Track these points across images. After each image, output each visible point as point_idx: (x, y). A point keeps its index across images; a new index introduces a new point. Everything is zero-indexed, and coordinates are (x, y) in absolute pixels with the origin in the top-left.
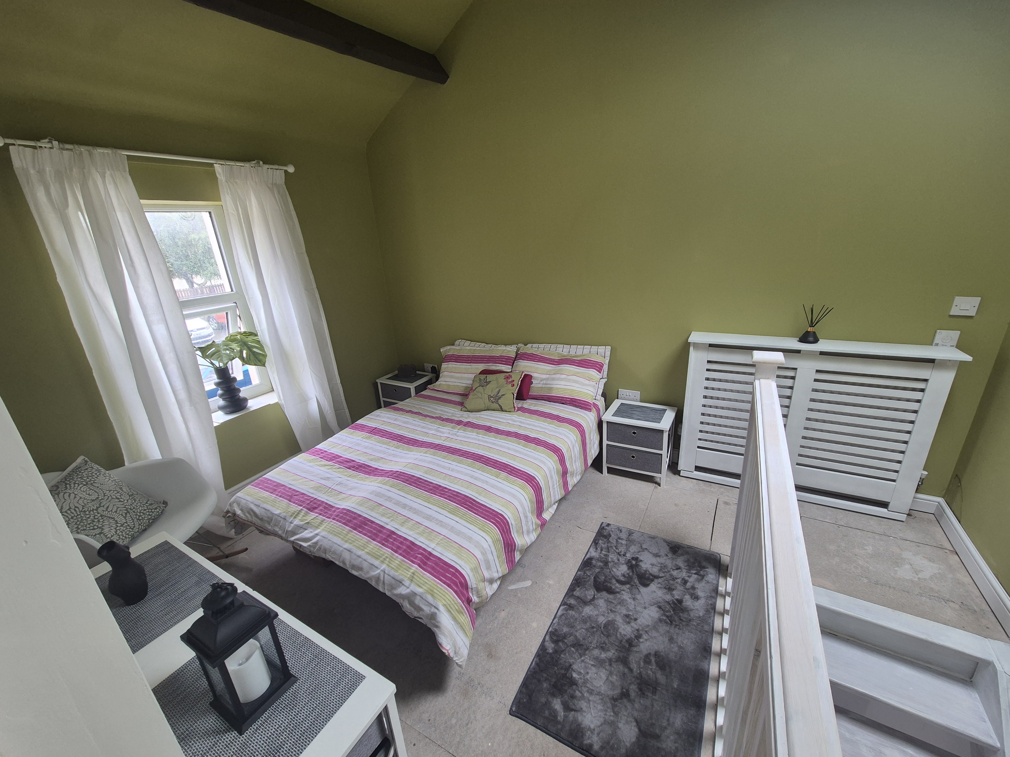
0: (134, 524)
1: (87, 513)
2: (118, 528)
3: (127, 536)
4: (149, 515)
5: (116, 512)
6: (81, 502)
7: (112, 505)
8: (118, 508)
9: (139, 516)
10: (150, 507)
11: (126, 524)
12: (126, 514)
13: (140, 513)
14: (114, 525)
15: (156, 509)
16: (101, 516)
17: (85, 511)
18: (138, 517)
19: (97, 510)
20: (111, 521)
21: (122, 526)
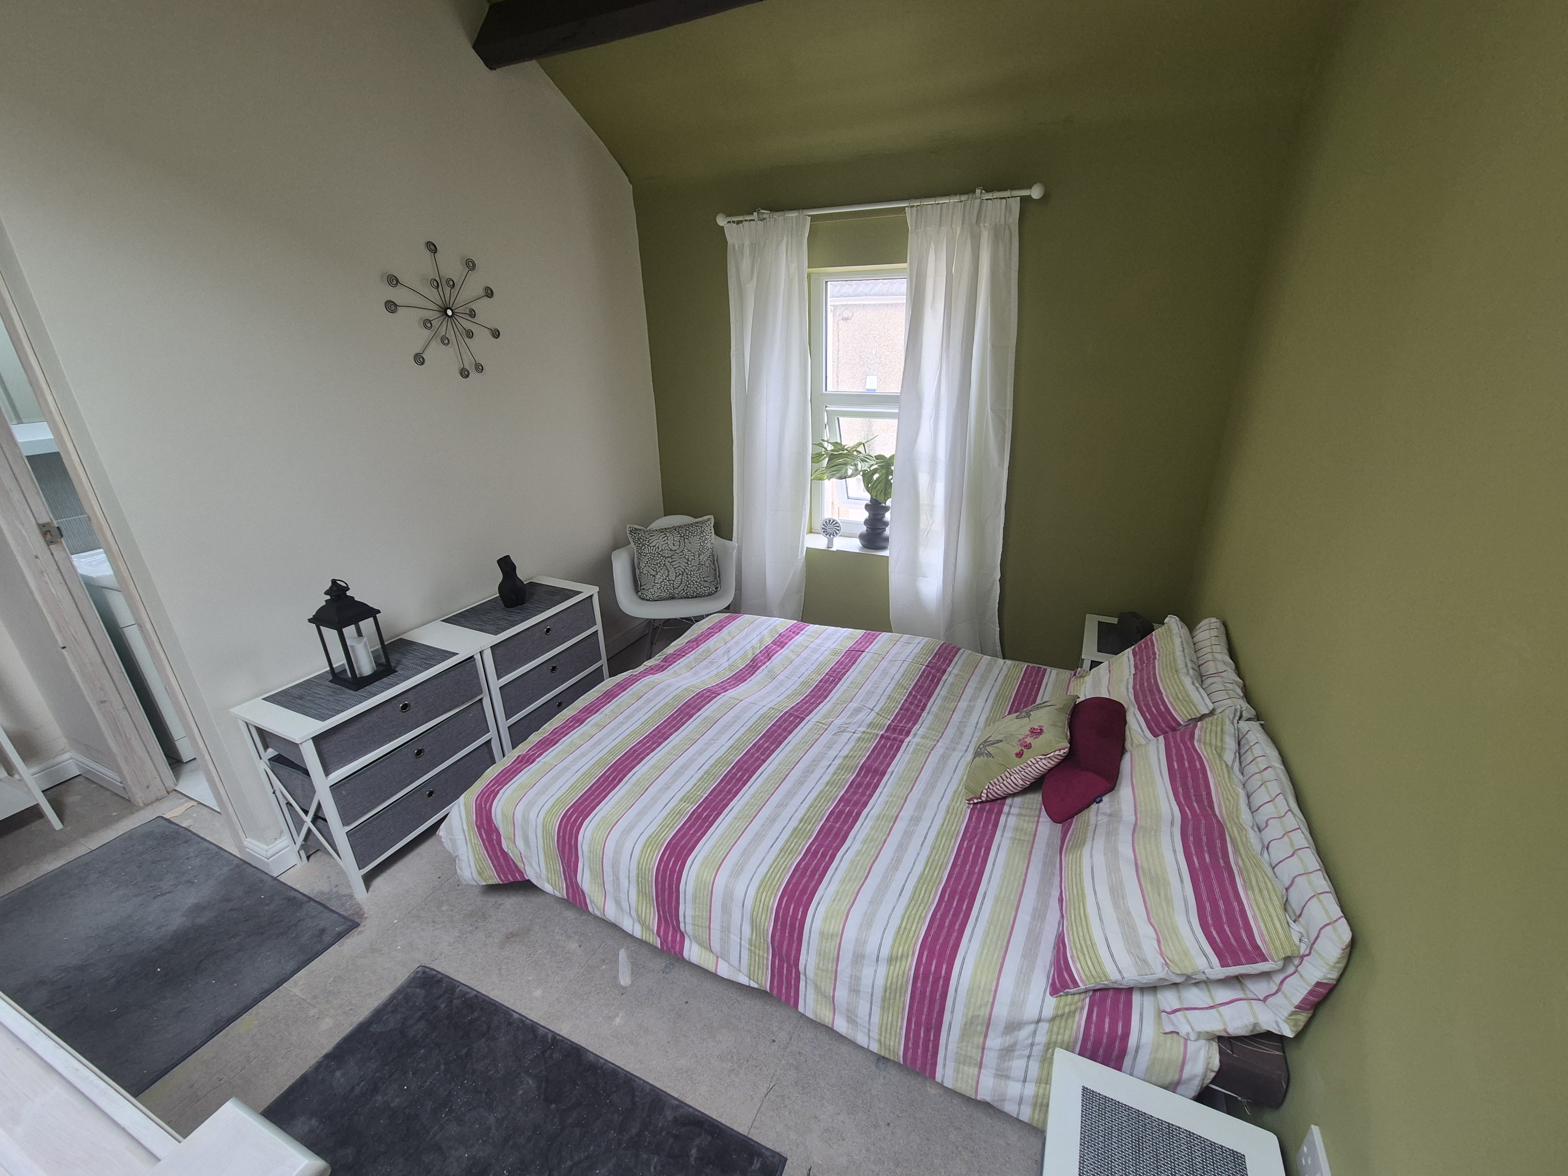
0: (679, 586)
1: (660, 556)
2: (665, 581)
3: (666, 591)
4: (696, 588)
5: (675, 568)
6: (664, 546)
7: (678, 561)
8: (679, 566)
9: (689, 584)
10: (702, 583)
11: (672, 582)
12: (680, 574)
13: (692, 581)
14: (665, 577)
15: (705, 587)
16: (664, 564)
17: (659, 554)
18: (687, 584)
19: (666, 558)
20: (666, 572)
21: (668, 581)
